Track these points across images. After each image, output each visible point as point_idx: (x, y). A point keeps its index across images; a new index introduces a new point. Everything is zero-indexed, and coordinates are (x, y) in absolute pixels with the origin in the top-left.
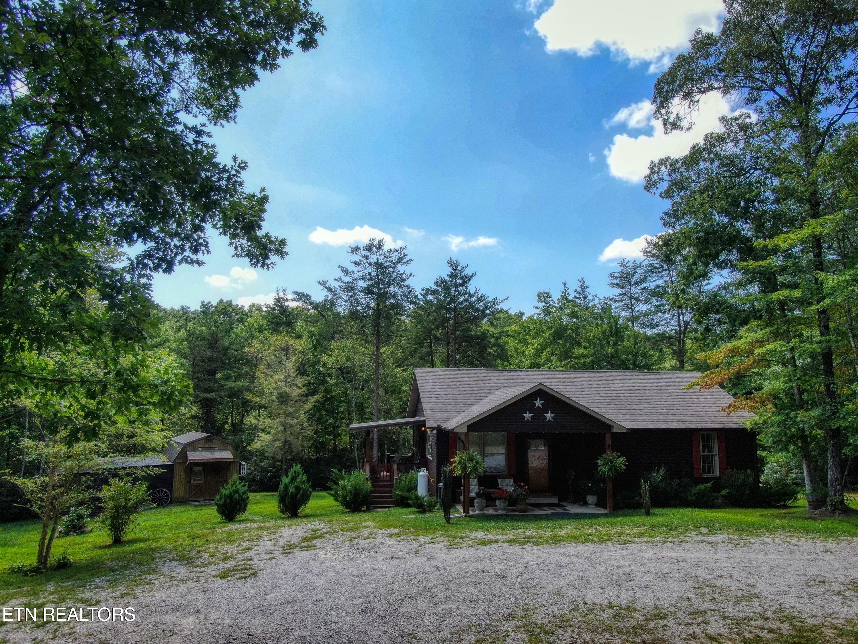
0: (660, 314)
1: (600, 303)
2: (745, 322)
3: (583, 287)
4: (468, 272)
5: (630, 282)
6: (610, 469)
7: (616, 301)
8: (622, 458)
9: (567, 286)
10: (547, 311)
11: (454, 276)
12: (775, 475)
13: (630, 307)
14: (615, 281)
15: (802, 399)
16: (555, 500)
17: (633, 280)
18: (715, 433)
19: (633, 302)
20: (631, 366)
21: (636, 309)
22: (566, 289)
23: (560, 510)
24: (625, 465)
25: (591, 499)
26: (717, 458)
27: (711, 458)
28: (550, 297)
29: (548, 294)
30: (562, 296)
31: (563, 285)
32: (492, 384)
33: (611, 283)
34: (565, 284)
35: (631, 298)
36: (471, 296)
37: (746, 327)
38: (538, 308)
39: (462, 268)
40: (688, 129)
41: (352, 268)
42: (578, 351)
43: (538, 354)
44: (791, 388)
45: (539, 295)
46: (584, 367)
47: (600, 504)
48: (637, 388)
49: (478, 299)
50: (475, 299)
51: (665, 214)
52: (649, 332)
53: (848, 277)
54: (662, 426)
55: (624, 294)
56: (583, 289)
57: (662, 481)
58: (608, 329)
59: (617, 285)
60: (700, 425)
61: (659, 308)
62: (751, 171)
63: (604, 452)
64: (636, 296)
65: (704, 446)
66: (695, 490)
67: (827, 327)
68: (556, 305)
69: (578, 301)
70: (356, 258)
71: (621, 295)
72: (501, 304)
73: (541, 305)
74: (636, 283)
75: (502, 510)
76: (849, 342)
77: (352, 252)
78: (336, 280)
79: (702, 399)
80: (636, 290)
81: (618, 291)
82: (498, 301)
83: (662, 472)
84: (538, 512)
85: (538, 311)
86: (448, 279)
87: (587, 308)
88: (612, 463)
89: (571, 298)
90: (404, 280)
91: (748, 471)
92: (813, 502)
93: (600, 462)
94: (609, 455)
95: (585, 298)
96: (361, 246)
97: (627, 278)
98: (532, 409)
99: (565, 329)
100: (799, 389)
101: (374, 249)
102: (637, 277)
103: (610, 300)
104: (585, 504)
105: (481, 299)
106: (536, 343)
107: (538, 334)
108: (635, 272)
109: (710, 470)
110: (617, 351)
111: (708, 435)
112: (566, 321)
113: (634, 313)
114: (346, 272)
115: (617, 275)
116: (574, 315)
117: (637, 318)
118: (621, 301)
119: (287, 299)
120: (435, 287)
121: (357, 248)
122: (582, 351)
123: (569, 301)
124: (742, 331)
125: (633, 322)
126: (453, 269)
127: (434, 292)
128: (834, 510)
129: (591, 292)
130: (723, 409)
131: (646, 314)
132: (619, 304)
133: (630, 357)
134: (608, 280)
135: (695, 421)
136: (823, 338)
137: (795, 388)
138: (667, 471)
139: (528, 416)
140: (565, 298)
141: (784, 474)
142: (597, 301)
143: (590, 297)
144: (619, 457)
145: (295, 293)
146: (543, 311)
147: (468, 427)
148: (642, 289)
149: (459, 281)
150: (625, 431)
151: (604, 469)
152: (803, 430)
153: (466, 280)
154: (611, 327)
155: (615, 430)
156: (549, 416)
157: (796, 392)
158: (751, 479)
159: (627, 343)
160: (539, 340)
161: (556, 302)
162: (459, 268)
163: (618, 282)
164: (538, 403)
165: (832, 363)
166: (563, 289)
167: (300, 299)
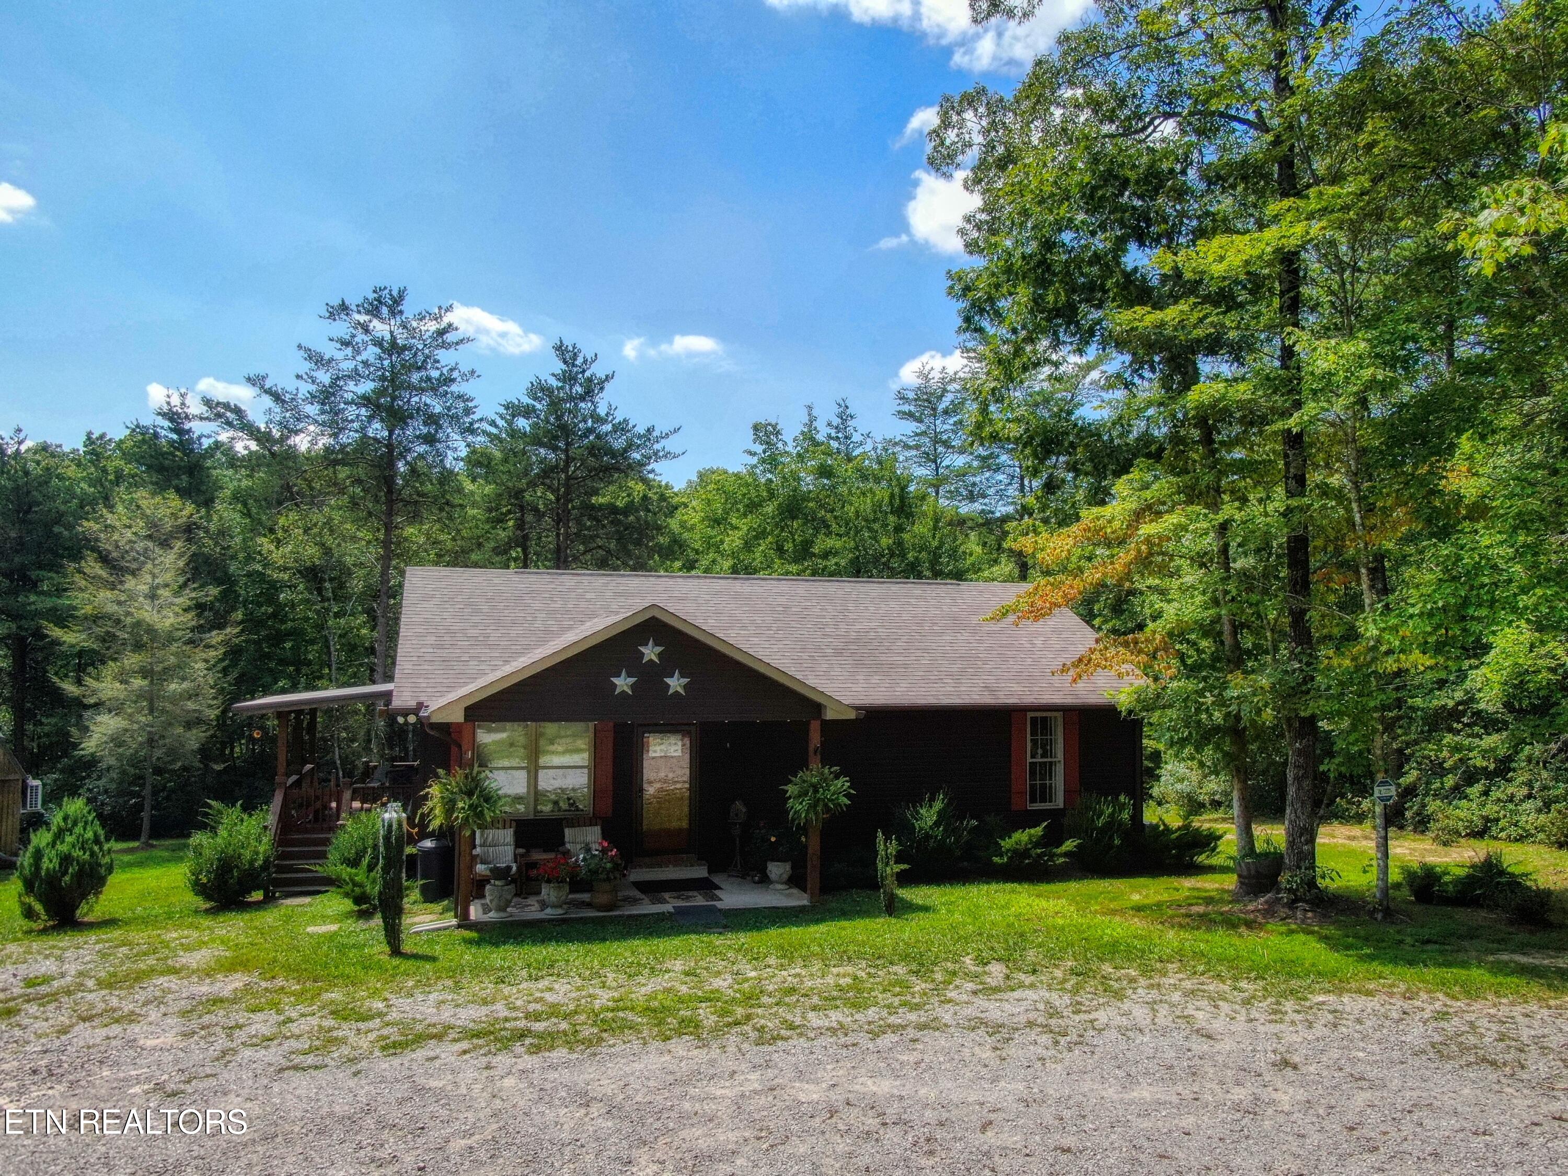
0: (988, 474)
1: (875, 449)
2: (1124, 469)
3: (845, 416)
4: (598, 370)
5: (934, 409)
6: (812, 807)
7: (907, 447)
8: (842, 779)
9: (814, 413)
10: (772, 461)
11: (568, 378)
12: (1179, 786)
13: (932, 459)
14: (906, 408)
15: (1237, 645)
16: (700, 872)
17: (941, 407)
18: (1059, 715)
19: (941, 449)
20: (928, 573)
21: (944, 464)
22: (812, 419)
23: (699, 901)
24: (848, 796)
25: (777, 870)
26: (1059, 770)
27: (1046, 770)
28: (778, 433)
29: (774, 427)
30: (803, 433)
31: (806, 411)
32: (583, 604)
33: (899, 412)
34: (810, 408)
35: (936, 441)
36: (603, 421)
37: (1125, 477)
38: (753, 454)
39: (585, 361)
40: (1025, 15)
41: (330, 350)
42: (823, 543)
43: (748, 546)
44: (1217, 620)
45: (756, 428)
46: (836, 573)
47: (796, 881)
48: (905, 616)
49: (616, 428)
50: (608, 427)
51: (968, 219)
52: (965, 509)
53: (1363, 345)
54: (946, 701)
55: (924, 433)
56: (844, 421)
57: (937, 824)
58: (886, 500)
59: (910, 415)
60: (1029, 699)
61: (987, 463)
62: (1157, 122)
63: (803, 764)
64: (945, 437)
65: (1034, 742)
66: (1007, 844)
67: (1301, 480)
68: (789, 448)
69: (834, 444)
70: (342, 328)
71: (917, 435)
72: (663, 442)
73: (759, 448)
74: (946, 412)
75: (554, 906)
76: (1348, 510)
77: (332, 316)
78: (298, 377)
79: (1038, 642)
80: (944, 426)
81: (911, 427)
82: (656, 433)
83: (938, 805)
84: (648, 908)
85: (755, 460)
86: (554, 383)
87: (849, 459)
88: (816, 791)
89: (820, 437)
90: (450, 381)
91: (1122, 798)
92: (1249, 877)
93: (791, 789)
94: (814, 773)
95: (846, 437)
96: (353, 301)
97: (927, 400)
98: (635, 665)
99: (806, 498)
100: (1233, 623)
101: (385, 310)
102: (949, 398)
103: (896, 444)
104: (764, 880)
105: (621, 428)
106: (744, 525)
107: (753, 506)
108: (945, 391)
109: (1045, 794)
110: (900, 543)
111: (1044, 720)
112: (808, 483)
113: (941, 471)
114: (318, 360)
115: (911, 395)
116: (825, 472)
117: (945, 480)
118: (917, 447)
119: (187, 417)
120: (527, 400)
121: (344, 307)
122: (831, 542)
123: (817, 444)
124: (1121, 487)
125: (937, 488)
126: (565, 362)
127: (528, 412)
128: (1294, 901)
129: (860, 426)
130: (1064, 669)
131: (962, 474)
132: (914, 452)
133: (924, 555)
134: (894, 406)
135: (1016, 688)
136: (1294, 502)
137: (1225, 620)
138: (947, 805)
139: (623, 683)
140: (809, 437)
141: (1195, 784)
142: (868, 447)
143: (856, 437)
144: (837, 777)
145: (207, 402)
146: (763, 461)
147: (467, 709)
148: (955, 424)
149: (578, 389)
150: (852, 715)
151: (798, 807)
152: (1238, 718)
153: (592, 388)
154: (892, 496)
155: (830, 715)
156: (676, 683)
157: (1227, 628)
158: (1125, 816)
159: (921, 528)
160: (752, 521)
161: (791, 444)
162: (579, 361)
163: (912, 408)
164: (650, 652)
165: (1307, 561)
166: (806, 419)
167: (219, 416)
